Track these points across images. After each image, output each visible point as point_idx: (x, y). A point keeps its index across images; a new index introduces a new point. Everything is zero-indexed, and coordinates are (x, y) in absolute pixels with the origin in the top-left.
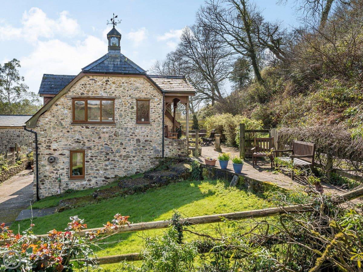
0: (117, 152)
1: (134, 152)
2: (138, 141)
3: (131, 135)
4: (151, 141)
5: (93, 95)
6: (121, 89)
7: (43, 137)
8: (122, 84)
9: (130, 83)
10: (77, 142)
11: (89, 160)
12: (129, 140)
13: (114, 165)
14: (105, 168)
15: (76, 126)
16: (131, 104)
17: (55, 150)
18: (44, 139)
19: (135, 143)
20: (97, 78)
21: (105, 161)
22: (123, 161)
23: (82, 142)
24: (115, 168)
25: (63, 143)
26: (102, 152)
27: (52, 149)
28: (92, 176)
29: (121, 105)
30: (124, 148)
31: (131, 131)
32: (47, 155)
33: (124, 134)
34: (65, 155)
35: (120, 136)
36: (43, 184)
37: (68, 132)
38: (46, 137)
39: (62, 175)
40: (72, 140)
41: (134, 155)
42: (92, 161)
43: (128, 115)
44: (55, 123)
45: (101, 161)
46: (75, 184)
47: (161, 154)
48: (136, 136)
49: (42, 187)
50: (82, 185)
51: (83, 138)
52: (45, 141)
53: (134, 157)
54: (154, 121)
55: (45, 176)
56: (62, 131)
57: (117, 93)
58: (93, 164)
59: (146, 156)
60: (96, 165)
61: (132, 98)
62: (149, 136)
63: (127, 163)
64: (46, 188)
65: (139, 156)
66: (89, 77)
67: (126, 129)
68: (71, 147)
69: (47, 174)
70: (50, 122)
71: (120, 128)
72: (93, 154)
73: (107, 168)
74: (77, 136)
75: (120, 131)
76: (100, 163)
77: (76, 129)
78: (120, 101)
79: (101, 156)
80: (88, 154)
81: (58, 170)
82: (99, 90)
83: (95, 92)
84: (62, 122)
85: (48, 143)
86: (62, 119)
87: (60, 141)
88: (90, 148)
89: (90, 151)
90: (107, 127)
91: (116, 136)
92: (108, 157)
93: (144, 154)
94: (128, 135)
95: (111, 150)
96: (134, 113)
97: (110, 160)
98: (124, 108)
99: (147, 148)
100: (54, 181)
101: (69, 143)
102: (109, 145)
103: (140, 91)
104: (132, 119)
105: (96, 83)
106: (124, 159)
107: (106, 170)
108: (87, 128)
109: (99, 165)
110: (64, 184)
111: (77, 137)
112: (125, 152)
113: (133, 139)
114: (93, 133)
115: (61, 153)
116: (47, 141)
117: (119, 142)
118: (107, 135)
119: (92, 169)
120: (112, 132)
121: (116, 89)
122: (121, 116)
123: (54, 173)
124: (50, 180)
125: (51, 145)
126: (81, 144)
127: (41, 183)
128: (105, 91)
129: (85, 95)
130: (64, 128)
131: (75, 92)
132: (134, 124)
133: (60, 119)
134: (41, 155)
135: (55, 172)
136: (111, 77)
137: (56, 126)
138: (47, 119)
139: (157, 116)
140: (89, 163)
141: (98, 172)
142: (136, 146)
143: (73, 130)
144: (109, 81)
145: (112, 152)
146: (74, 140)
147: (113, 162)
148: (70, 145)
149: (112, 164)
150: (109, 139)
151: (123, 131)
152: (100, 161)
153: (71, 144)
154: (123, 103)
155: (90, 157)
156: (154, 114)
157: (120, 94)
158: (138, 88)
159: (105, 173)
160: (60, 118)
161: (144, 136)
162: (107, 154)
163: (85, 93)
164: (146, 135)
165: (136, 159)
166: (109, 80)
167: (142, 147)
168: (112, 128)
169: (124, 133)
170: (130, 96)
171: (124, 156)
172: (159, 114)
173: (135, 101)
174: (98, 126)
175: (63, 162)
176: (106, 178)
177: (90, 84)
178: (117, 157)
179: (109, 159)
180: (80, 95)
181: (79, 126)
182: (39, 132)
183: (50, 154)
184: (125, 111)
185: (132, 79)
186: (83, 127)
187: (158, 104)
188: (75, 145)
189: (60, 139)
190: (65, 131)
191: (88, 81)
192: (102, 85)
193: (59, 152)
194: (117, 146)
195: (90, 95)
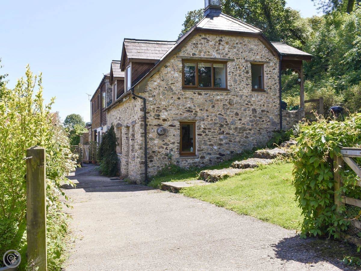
0: (232, 124)
1: (251, 124)
2: (254, 110)
3: (246, 104)
4: (268, 112)
5: (206, 56)
6: (235, 50)
7: (152, 105)
8: (235, 45)
9: (244, 44)
10: (188, 111)
11: (202, 133)
12: (245, 110)
13: (229, 139)
14: (220, 142)
15: (187, 93)
16: (245, 68)
17: (164, 120)
18: (152, 107)
19: (251, 113)
20: (210, 37)
21: (219, 134)
22: (239, 134)
23: (194, 112)
24: (230, 142)
25: (173, 112)
26: (215, 124)
27: (162, 119)
28: (205, 153)
29: (235, 69)
30: (240, 120)
31: (246, 99)
32: (155, 127)
33: (239, 103)
34: (175, 126)
35: (235, 105)
36: (151, 161)
37: (179, 98)
38: (155, 104)
39: (172, 150)
40: (183, 108)
41: (250, 127)
42: (205, 134)
43: (243, 81)
44: (164, 88)
45: (215, 134)
46: (187, 162)
47: (279, 127)
48: (252, 105)
49: (150, 165)
50: (195, 163)
51: (195, 107)
52: (154, 109)
53: (250, 130)
54: (270, 89)
55: (154, 152)
56: (172, 97)
57: (230, 55)
58: (206, 139)
59: (263, 129)
60: (209, 139)
61: (247, 61)
62: (265, 106)
63: (243, 137)
64: (154, 166)
65: (256, 128)
66: (200, 36)
67: (241, 96)
68: (182, 117)
69: (156, 149)
70: (159, 86)
71: (234, 95)
72: (206, 126)
73: (222, 143)
75: (236, 99)
76: (215, 136)
77: (187, 96)
78: (234, 63)
79: (215, 128)
80: (201, 126)
81: (168, 145)
82: (211, 51)
83: (207, 53)
84: (172, 87)
85: (156, 112)
86: (172, 84)
87: (170, 110)
88: (202, 119)
89: (202, 122)
90: (221, 93)
91: (231, 105)
92: (222, 130)
93: (261, 127)
94: (244, 104)
95: (225, 121)
96: (249, 78)
97: (225, 133)
98: (238, 72)
99: (264, 120)
100: (164, 158)
101: (180, 112)
102: (223, 116)
103: (255, 53)
104: (247, 85)
105: (208, 42)
106: (239, 133)
107: (221, 145)
108: (200, 94)
109: (213, 139)
110: (175, 162)
111: (189, 105)
112: (240, 124)
113: (248, 109)
114: (206, 101)
115: (171, 124)
116: (156, 109)
117: (233, 112)
118: (221, 104)
119: (205, 144)
120: (227, 100)
121: (230, 50)
122: (235, 81)
123: (163, 148)
124: (159, 157)
125: (160, 114)
126: (193, 113)
127: (149, 160)
128: (218, 52)
129: (197, 56)
130: (175, 93)
131: (187, 52)
132: (250, 91)
133: (170, 82)
134: (149, 126)
135: (165, 147)
136: (224, 37)
137: (166, 92)
138: (156, 83)
139: (274, 83)
140: (201, 137)
141: (211, 147)
142: (252, 116)
143: (184, 97)
144: (222, 41)
145: (226, 123)
146: (185, 108)
147: (228, 136)
148: (181, 114)
149: (226, 138)
150: (224, 108)
151: (238, 98)
152: (213, 134)
153: (183, 114)
154: (238, 66)
155: (203, 130)
156: (270, 80)
157: (233, 56)
158: (253, 50)
159: (219, 148)
161: (261, 105)
162: (222, 126)
163: (197, 53)
164: (262, 105)
165: (252, 132)
166: (222, 39)
167: (258, 118)
168: (226, 95)
169: (240, 101)
170: (244, 59)
171: (240, 129)
172: (275, 80)
173: (249, 65)
174: (211, 93)
175: (174, 135)
176: (220, 154)
177: (201, 44)
178: (233, 130)
179: (223, 132)
180: (192, 56)
181: (191, 92)
182: (148, 98)
183: (159, 125)
184: (240, 76)
185: (246, 40)
186: (195, 93)
187: (274, 69)
188: (186, 115)
189: (170, 107)
190: (175, 97)
191: (200, 40)
192: (215, 45)
193: (169, 123)
194: (232, 117)
195: (202, 56)
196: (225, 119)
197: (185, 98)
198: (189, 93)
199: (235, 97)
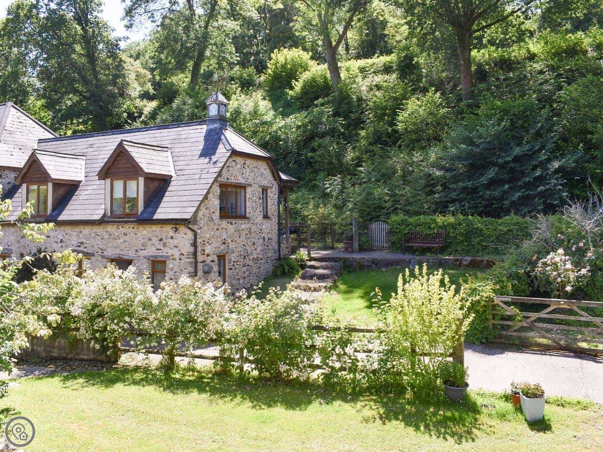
1: (262, 253)
3: (259, 233)
4: (271, 239)
5: (235, 181)
6: (253, 174)
7: (200, 238)
8: (253, 169)
9: (258, 167)
10: (224, 243)
11: (232, 267)
12: (259, 239)
14: (244, 275)
16: (259, 194)
17: (208, 255)
18: (200, 240)
20: (238, 160)
21: (243, 266)
22: (255, 265)
23: (227, 243)
24: (250, 274)
25: (214, 245)
27: (206, 254)
29: (253, 195)
31: (260, 228)
32: (202, 264)
33: (256, 232)
34: (215, 261)
35: (253, 234)
37: (218, 229)
38: (202, 237)
40: (220, 240)
41: (261, 256)
42: (234, 268)
43: (258, 207)
44: (208, 218)
47: (277, 253)
48: (263, 233)
51: (228, 238)
52: (201, 243)
53: (262, 259)
54: (273, 215)
56: (213, 229)
57: (250, 181)
58: (235, 272)
59: (269, 258)
62: (270, 233)
65: (265, 258)
66: (232, 157)
67: (257, 224)
68: (220, 250)
71: (252, 224)
72: (235, 259)
74: (224, 235)
75: (253, 228)
76: (240, 269)
77: (223, 226)
78: (252, 189)
80: (232, 259)
82: (238, 175)
83: (236, 177)
85: (202, 246)
86: (213, 213)
87: (212, 243)
88: (232, 251)
89: (232, 255)
90: (243, 222)
91: (250, 234)
93: (268, 256)
95: (247, 252)
96: (261, 205)
98: (255, 198)
99: (270, 248)
101: (219, 245)
102: (245, 246)
103: (264, 178)
104: (260, 212)
106: (255, 263)
108: (232, 224)
111: (224, 237)
112: (256, 254)
114: (235, 231)
115: (212, 259)
117: (251, 241)
118: (244, 233)
119: (235, 278)
120: (248, 229)
121: (250, 174)
122: (253, 208)
125: (205, 248)
129: (229, 181)
130: (215, 224)
131: (223, 176)
132: (262, 218)
134: (198, 263)
136: (247, 160)
137: (209, 222)
139: (275, 209)
140: (232, 271)
141: (238, 281)
143: (221, 227)
144: (245, 164)
146: (222, 240)
147: (248, 267)
148: (219, 248)
149: (248, 270)
150: (246, 238)
151: (255, 227)
152: (240, 267)
154: (254, 192)
155: (233, 263)
156: (273, 206)
157: (252, 181)
158: (263, 175)
159: (243, 281)
160: (212, 211)
161: (268, 233)
162: (245, 257)
163: (229, 178)
165: (263, 261)
167: (266, 247)
168: (247, 223)
170: (258, 184)
171: (256, 259)
172: (276, 206)
173: (261, 190)
174: (239, 222)
175: (215, 272)
177: (232, 166)
178: (251, 261)
179: (246, 264)
180: (226, 180)
181: (226, 222)
182: (197, 230)
183: (204, 262)
184: (256, 202)
186: (228, 223)
187: (275, 194)
188: (222, 247)
189: (212, 239)
190: (215, 228)
191: (231, 162)
192: (241, 168)
193: (210, 258)
194: (251, 247)
195: (233, 181)
196: (247, 250)
197: (222, 229)
198: (224, 223)
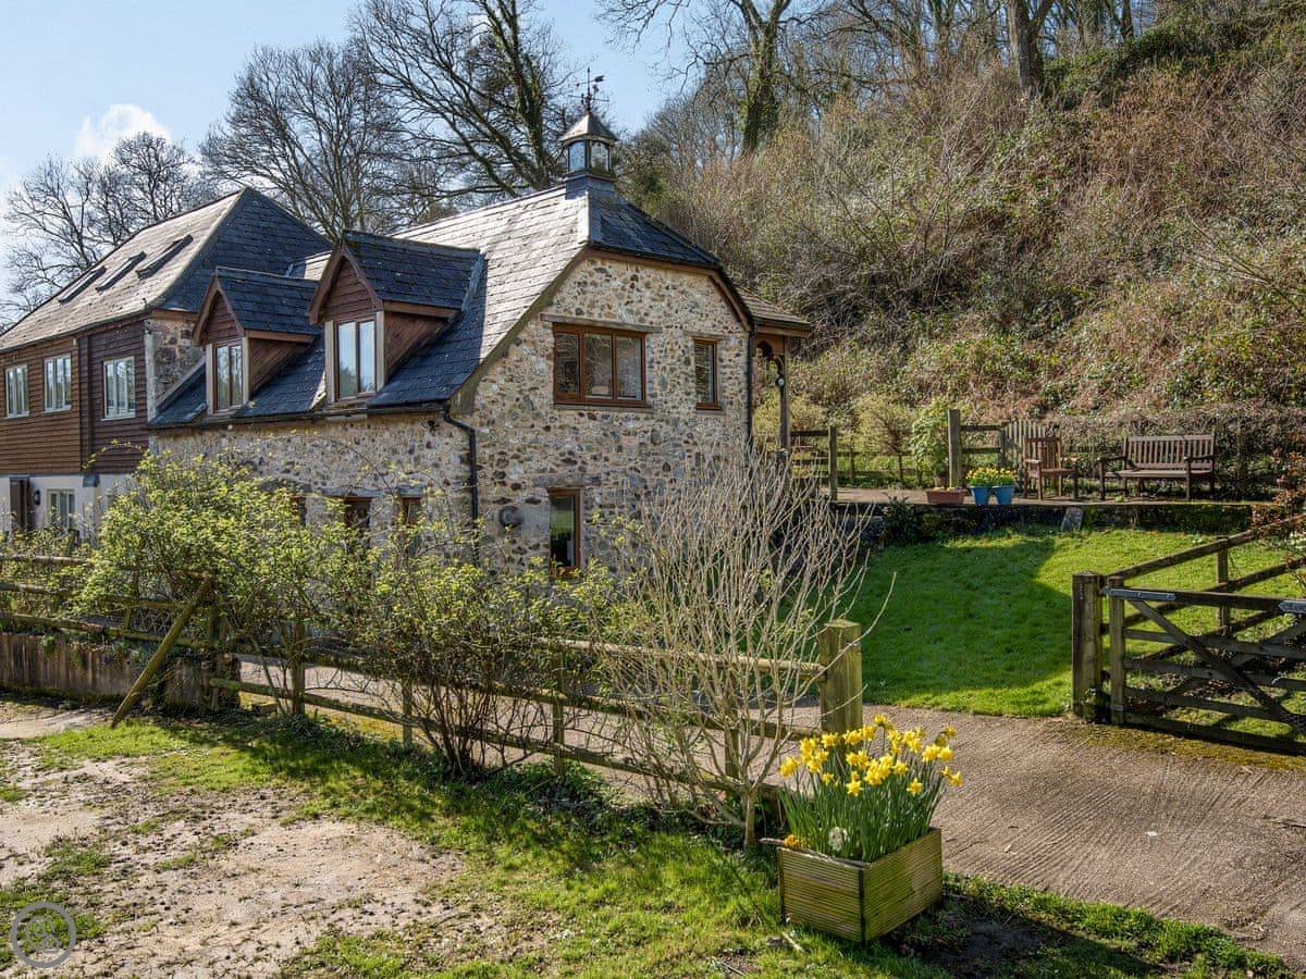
0: (657, 493)
2: (700, 457)
3: (685, 442)
5: (604, 318)
7: (488, 446)
8: (664, 292)
9: (681, 289)
10: (568, 461)
12: (682, 457)
15: (565, 413)
16: (683, 352)
17: (516, 487)
18: (487, 451)
19: (694, 464)
20: (614, 268)
25: (534, 465)
26: (624, 492)
27: (509, 483)
30: (673, 481)
31: (685, 431)
33: (672, 439)
34: (540, 501)
37: (547, 429)
40: (557, 453)
43: (678, 383)
51: (581, 450)
52: (491, 456)
54: (731, 403)
56: (532, 426)
58: (605, 531)
60: (611, 532)
62: (721, 446)
67: (676, 423)
68: (555, 477)
70: (503, 396)
71: (662, 421)
72: (605, 499)
74: (569, 444)
75: (665, 430)
77: (566, 421)
78: (661, 339)
79: (624, 503)
80: (594, 500)
81: (525, 552)
82: (615, 304)
83: (607, 310)
84: (532, 397)
85: (497, 464)
86: (531, 389)
87: (529, 460)
88: (596, 480)
89: (596, 490)
90: (634, 415)
91: (655, 445)
92: (638, 507)
94: (679, 442)
95: (643, 485)
98: (669, 360)
101: (550, 465)
102: (639, 472)
103: (702, 315)
104: (688, 394)
105: (608, 281)
108: (592, 417)
109: (619, 530)
111: (568, 446)
113: (688, 454)
114: (605, 435)
115: (530, 496)
116: (497, 457)
117: (659, 461)
118: (635, 441)
119: (603, 545)
120: (646, 432)
122: (663, 384)
125: (506, 470)
126: (577, 467)
128: (630, 306)
129: (585, 317)
130: (539, 415)
132: (692, 408)
133: (527, 387)
135: (517, 557)
137: (518, 411)
138: (495, 387)
139: (736, 388)
142: (695, 472)
143: (558, 424)
145: (646, 491)
146: (562, 455)
150: (640, 454)
151: (670, 428)
153: (555, 468)
154: (668, 347)
155: (599, 509)
156: (731, 381)
157: (660, 320)
158: (698, 307)
160: (530, 384)
161: (712, 446)
162: (637, 497)
163: (585, 309)
164: (716, 443)
166: (639, 276)
167: (707, 477)
168: (646, 419)
169: (672, 435)
170: (681, 327)
173: (690, 344)
181: (573, 413)
183: (503, 501)
184: (672, 370)
185: (686, 279)
186: (581, 415)
187: (738, 355)
188: (563, 471)
189: (528, 450)
190: (539, 425)
191: (591, 275)
192: (623, 289)
193: (524, 495)
194: (657, 474)
195: (596, 317)
196: (644, 480)
197: (561, 427)
198: (569, 416)
199: (663, 424)
